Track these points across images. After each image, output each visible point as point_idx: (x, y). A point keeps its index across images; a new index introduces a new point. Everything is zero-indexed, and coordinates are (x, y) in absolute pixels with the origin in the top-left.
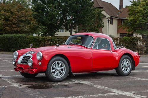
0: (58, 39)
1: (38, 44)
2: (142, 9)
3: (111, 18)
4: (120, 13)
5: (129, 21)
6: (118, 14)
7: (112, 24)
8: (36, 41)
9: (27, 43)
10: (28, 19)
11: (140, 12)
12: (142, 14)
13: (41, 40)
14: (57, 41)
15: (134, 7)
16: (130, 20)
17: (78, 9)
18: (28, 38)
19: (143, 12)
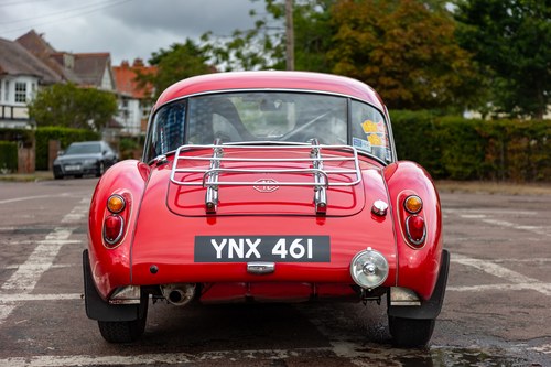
1: (479, 148)
8: (471, 139)
10: (440, 54)
18: (438, 128)
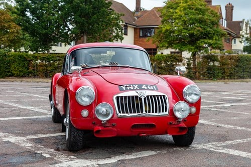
0: (58, 57)
2: (182, 14)
3: (125, 26)
4: (136, 19)
5: (163, 32)
6: (134, 20)
7: (127, 35)
9: (9, 63)
11: (180, 18)
12: (183, 21)
13: (31, 58)
14: (56, 60)
15: (171, 10)
16: (164, 30)
17: (88, 13)
19: (184, 18)
